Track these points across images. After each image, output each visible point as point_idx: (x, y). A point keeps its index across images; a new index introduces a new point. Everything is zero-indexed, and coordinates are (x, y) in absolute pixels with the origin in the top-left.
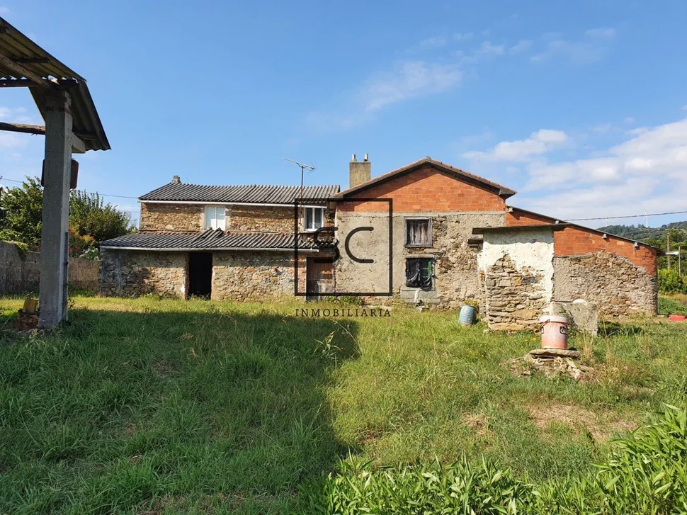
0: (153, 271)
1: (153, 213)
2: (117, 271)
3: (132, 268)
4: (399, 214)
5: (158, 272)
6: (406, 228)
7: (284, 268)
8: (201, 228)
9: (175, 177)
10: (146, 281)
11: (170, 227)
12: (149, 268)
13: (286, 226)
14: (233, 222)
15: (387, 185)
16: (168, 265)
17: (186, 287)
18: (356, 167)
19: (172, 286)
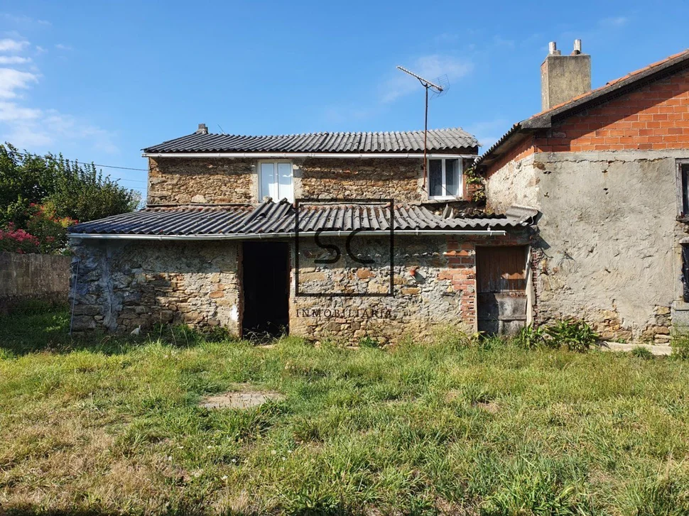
0: (174, 281)
1: (169, 176)
2: (104, 282)
3: (133, 276)
4: (665, 154)
5: (185, 282)
6: (680, 182)
7: (431, 269)
8: (252, 199)
9: (200, 126)
10: (163, 300)
11: (199, 198)
12: (166, 275)
13: (397, 192)
14: (307, 188)
15: (638, 96)
16: (202, 268)
17: (240, 310)
18: (562, 65)
19: (212, 309)
